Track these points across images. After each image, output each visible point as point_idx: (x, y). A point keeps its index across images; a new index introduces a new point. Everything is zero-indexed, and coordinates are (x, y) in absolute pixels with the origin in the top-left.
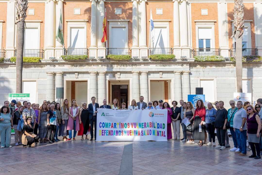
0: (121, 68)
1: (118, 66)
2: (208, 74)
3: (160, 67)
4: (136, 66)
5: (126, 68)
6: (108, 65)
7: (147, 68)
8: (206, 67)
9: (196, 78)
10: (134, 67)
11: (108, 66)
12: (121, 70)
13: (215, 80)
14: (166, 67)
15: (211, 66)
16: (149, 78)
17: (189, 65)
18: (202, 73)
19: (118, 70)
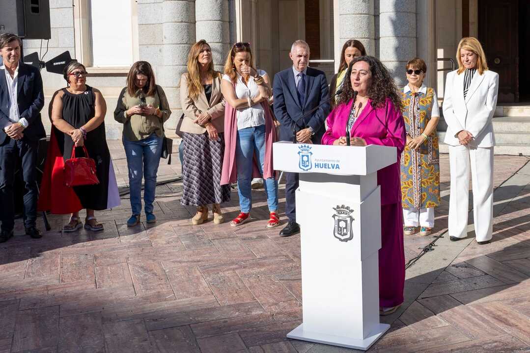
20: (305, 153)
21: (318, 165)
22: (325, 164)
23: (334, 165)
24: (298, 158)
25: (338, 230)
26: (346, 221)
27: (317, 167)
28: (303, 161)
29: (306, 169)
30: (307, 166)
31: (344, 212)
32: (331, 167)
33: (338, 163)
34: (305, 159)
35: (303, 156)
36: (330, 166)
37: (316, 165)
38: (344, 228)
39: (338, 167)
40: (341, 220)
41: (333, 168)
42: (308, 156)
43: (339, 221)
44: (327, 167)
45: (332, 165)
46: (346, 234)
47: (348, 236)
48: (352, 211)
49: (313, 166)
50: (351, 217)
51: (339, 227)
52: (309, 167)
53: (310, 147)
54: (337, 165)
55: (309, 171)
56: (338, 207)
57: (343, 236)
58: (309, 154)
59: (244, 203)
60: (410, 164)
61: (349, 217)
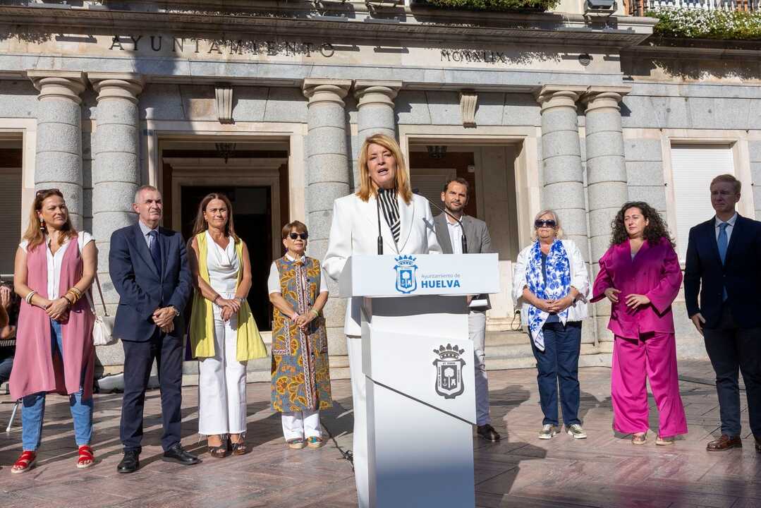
0: (236, 56)
1: (221, 48)
2: (710, 111)
3: (465, 63)
4: (329, 52)
5: (272, 59)
6: (157, 41)
7: (392, 63)
8: (696, 76)
9: (649, 134)
10: (316, 56)
11: (156, 47)
12: (240, 72)
13: (743, 146)
14: (499, 65)
15: (720, 73)
16: (403, 130)
17: (621, 59)
18: (677, 105)
19: (221, 72)
20: (405, 267)
21: (426, 284)
22: (437, 281)
23: (452, 281)
24: (394, 276)
25: (443, 382)
26: (454, 368)
27: (425, 286)
28: (402, 279)
29: (407, 290)
30: (409, 286)
31: (451, 355)
32: (447, 286)
33: (457, 279)
34: (406, 275)
35: (402, 272)
36: (446, 284)
37: (423, 284)
38: (451, 378)
39: (457, 284)
40: (446, 367)
41: (450, 286)
42: (410, 272)
43: (444, 368)
44: (441, 285)
45: (448, 281)
46: (456, 387)
47: (458, 389)
48: (462, 351)
49: (419, 285)
50: (461, 360)
51: (443, 376)
52: (413, 287)
53: (413, 258)
54: (457, 281)
55: (413, 293)
56: (442, 348)
57: (449, 389)
58: (413, 269)
59: (29, 434)
60: (300, 352)
61: (459, 360)
